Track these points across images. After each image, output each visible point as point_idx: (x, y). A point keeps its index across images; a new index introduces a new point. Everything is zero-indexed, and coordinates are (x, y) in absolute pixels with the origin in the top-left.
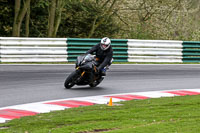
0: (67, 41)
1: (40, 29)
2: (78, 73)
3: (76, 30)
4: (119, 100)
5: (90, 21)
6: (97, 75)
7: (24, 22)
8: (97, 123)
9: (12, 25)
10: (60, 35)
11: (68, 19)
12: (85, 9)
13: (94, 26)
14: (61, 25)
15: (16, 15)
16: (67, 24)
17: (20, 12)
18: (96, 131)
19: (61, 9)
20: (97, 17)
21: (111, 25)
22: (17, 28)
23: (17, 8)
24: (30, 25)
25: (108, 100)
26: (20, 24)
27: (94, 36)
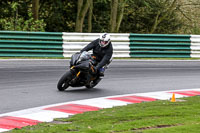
0: (130, 37)
1: (102, 25)
2: (73, 73)
3: (138, 25)
4: (182, 96)
5: (153, 16)
6: (94, 75)
7: (86, 18)
8: (160, 119)
9: (74, 21)
10: (122, 30)
11: (131, 14)
12: (147, 4)
13: (157, 22)
14: (123, 21)
15: (79, 11)
16: (129, 20)
17: (83, 8)
18: (159, 126)
19: (124, 5)
20: (159, 13)
21: (173, 21)
22: (80, 24)
23: (80, 4)
24: (93, 20)
25: (171, 96)
26: (83, 19)
27: (156, 32)
